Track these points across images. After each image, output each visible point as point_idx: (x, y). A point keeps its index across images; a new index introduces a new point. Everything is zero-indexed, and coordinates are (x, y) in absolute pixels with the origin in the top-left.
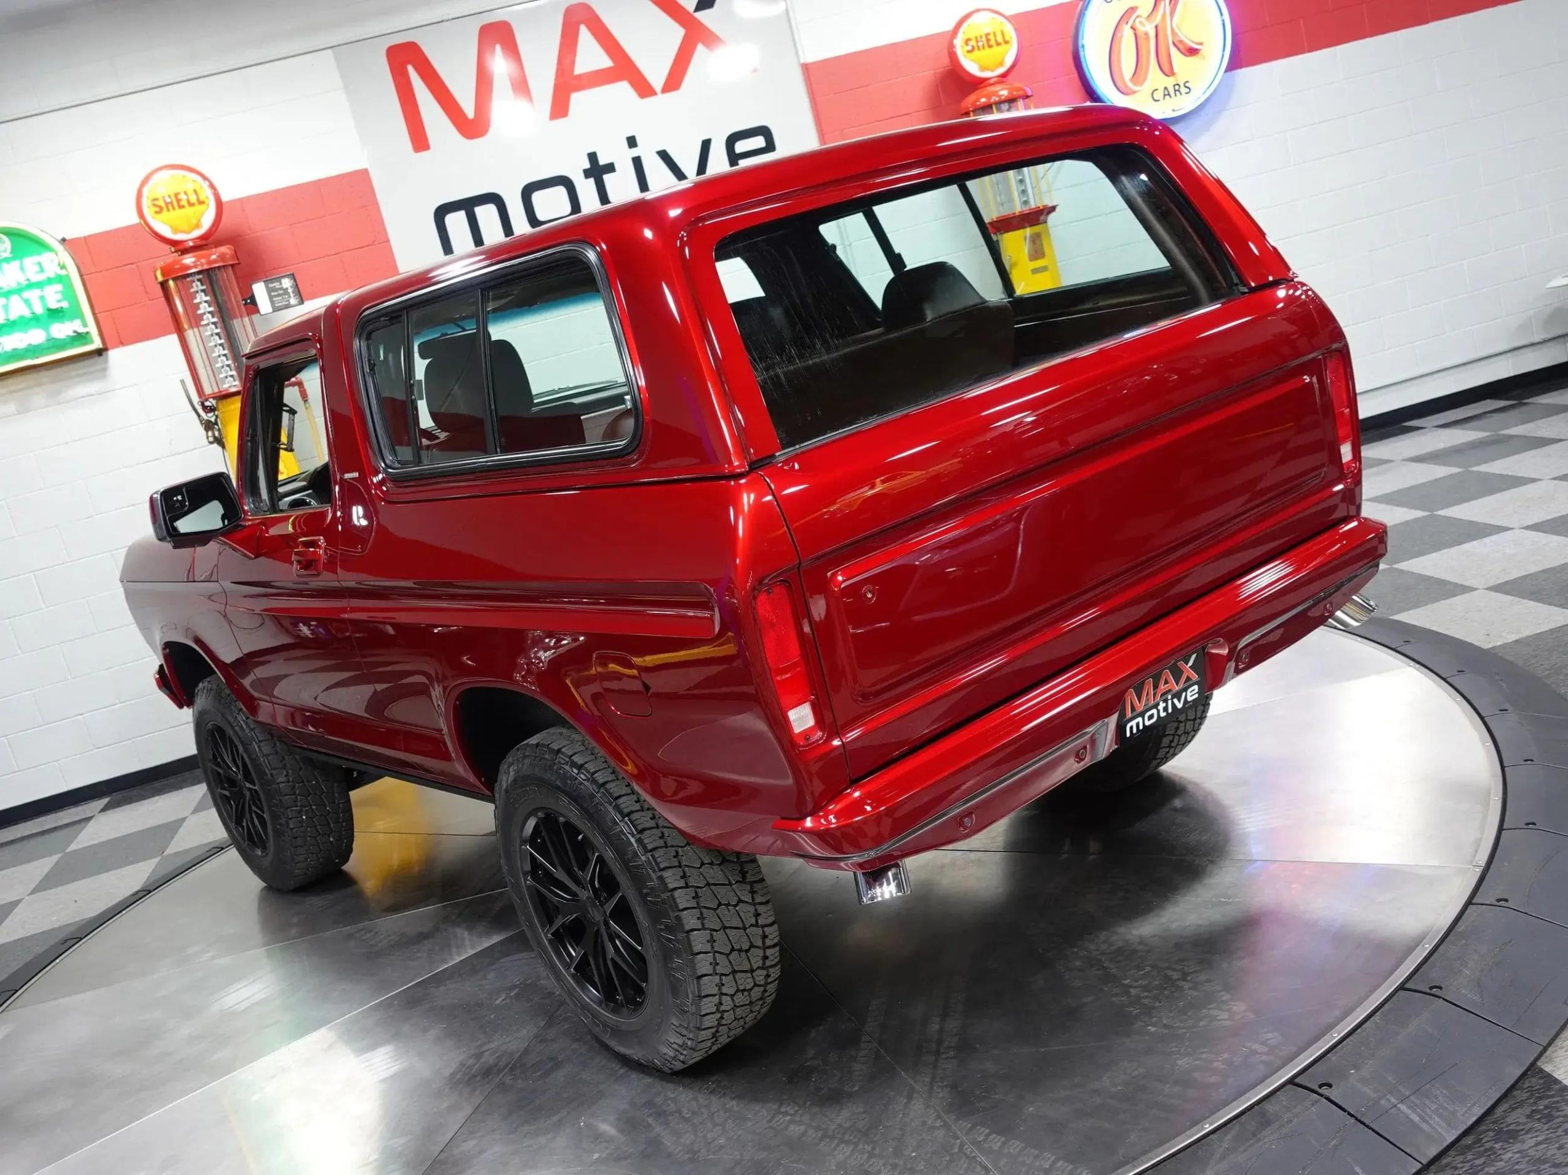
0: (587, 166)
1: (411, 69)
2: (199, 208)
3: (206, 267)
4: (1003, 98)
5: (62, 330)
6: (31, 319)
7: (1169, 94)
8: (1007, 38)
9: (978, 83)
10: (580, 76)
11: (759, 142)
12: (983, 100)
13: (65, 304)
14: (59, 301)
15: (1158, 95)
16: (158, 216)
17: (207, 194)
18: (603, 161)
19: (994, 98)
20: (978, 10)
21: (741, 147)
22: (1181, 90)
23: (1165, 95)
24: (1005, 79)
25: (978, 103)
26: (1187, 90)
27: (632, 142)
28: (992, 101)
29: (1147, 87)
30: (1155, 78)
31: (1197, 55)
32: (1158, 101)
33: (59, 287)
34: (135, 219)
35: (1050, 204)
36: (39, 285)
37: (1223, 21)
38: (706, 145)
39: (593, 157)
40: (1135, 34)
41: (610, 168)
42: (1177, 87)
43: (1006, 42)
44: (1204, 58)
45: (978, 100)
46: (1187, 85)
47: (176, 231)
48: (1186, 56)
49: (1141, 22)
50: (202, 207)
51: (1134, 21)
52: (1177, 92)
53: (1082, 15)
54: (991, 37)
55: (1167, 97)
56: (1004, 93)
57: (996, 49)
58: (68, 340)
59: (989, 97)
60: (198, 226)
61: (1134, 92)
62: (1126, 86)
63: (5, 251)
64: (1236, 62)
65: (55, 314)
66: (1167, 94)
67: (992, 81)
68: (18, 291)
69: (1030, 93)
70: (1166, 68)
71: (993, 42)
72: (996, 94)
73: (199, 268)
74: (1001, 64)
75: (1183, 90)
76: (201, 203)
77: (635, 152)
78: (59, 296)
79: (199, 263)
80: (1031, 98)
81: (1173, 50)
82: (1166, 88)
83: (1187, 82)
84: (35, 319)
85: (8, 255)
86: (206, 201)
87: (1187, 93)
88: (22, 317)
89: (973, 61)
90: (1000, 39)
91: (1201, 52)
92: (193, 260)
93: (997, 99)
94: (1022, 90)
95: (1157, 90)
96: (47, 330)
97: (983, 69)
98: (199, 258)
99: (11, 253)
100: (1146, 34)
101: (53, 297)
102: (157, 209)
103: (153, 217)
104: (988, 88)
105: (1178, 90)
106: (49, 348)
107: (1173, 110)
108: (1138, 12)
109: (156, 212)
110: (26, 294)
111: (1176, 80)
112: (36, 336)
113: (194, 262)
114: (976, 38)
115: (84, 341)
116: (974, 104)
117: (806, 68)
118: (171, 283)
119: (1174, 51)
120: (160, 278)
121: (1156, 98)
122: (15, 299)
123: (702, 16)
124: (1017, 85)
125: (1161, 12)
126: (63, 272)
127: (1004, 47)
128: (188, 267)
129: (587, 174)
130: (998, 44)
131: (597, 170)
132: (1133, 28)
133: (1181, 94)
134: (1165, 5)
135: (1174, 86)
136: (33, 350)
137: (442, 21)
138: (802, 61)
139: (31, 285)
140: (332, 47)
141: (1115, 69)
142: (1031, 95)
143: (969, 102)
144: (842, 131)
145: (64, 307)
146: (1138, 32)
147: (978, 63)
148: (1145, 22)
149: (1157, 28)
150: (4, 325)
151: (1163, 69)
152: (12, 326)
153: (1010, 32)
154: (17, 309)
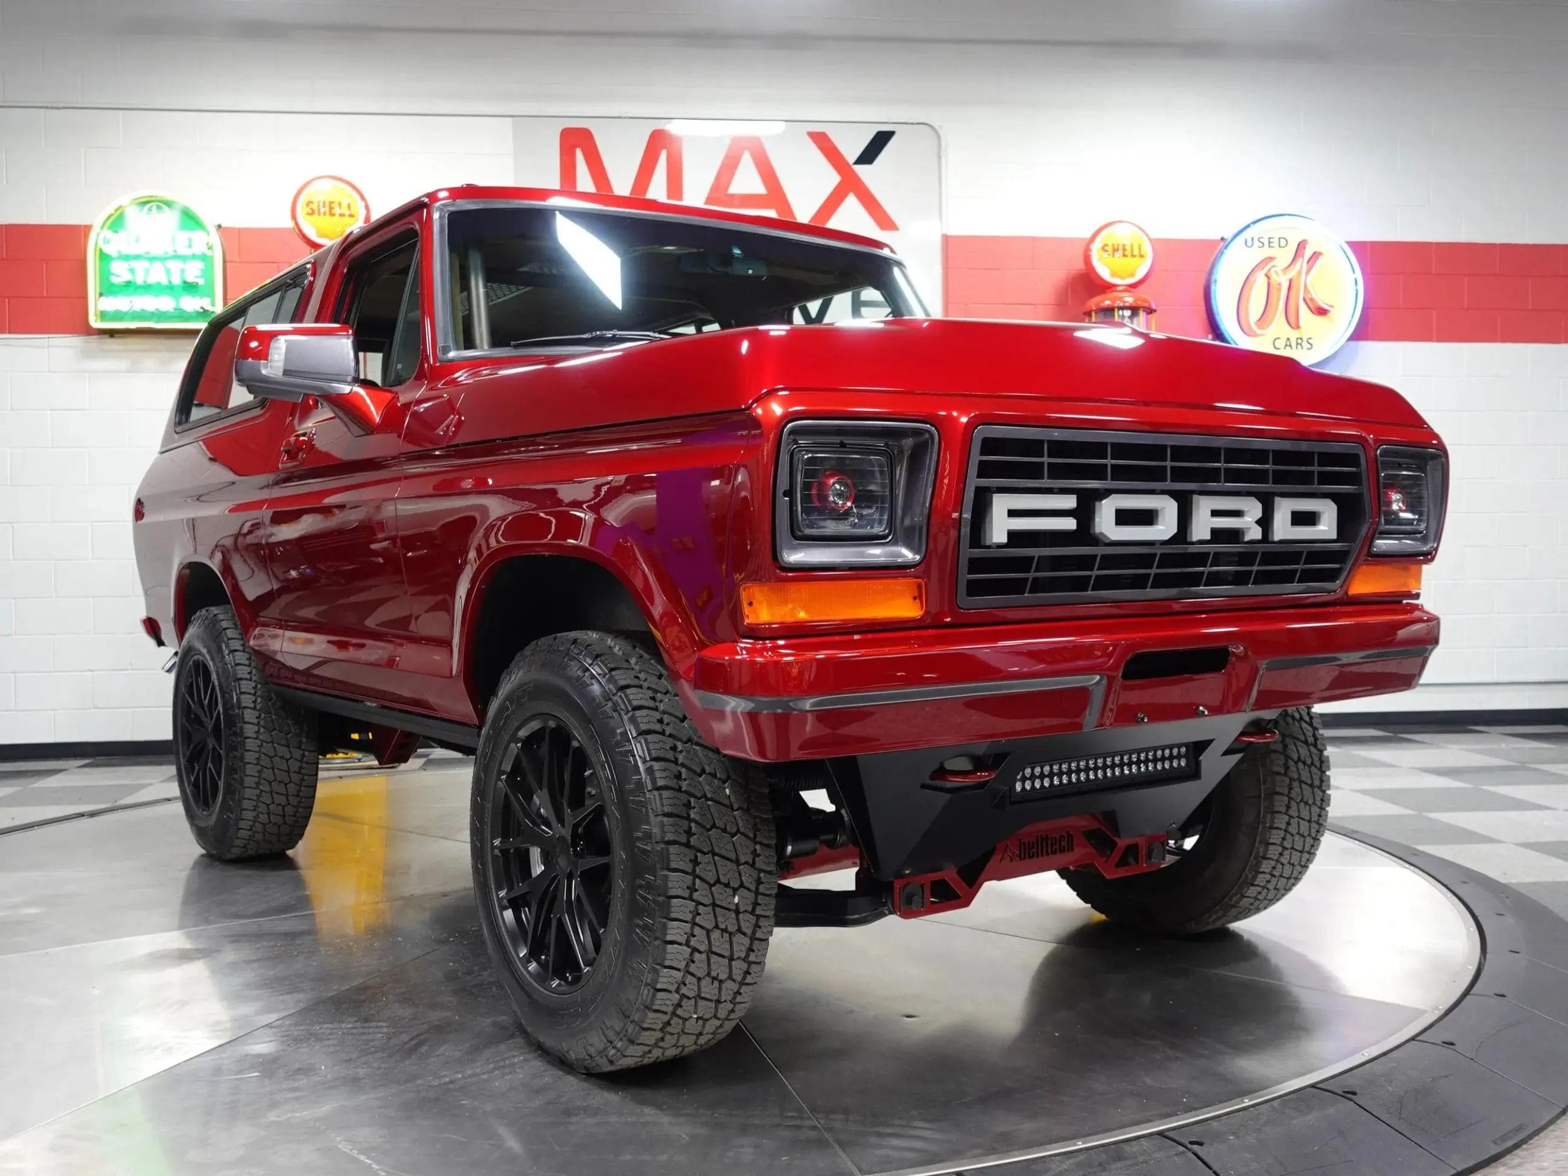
1: (579, 153)
2: (347, 220)
4: (1127, 304)
5: (191, 304)
6: (167, 287)
7: (1290, 346)
8: (1143, 253)
9: (1106, 287)
10: (733, 196)
12: (1108, 302)
13: (201, 282)
14: (197, 277)
15: (1279, 344)
16: (309, 217)
17: (359, 210)
19: (1118, 302)
20: (1120, 221)
22: (1303, 344)
23: (1286, 345)
24: (1132, 290)
25: (1102, 305)
26: (1309, 346)
28: (1116, 305)
29: (1270, 333)
30: (1279, 328)
31: (1326, 316)
32: (1279, 349)
33: (201, 265)
34: (287, 222)
36: (184, 258)
37: (1357, 290)
40: (1269, 284)
42: (1299, 341)
44: (1331, 320)
45: (1103, 301)
46: (1310, 341)
48: (1313, 313)
49: (1276, 273)
50: (352, 219)
51: (1269, 270)
52: (1299, 346)
53: (1221, 253)
54: (1128, 248)
55: (1288, 348)
56: (1129, 300)
57: (1129, 259)
58: (194, 315)
59: (1114, 300)
61: (1257, 335)
62: (1250, 328)
64: (1362, 332)
65: (190, 287)
66: (1288, 344)
67: (1119, 288)
68: (163, 259)
69: (1154, 307)
70: (1292, 319)
71: (1128, 252)
72: (1121, 299)
74: (1132, 275)
75: (1305, 344)
76: (351, 215)
78: (198, 273)
80: (1155, 314)
81: (1302, 305)
82: (1288, 339)
83: (1310, 338)
84: (170, 289)
86: (356, 217)
87: (1308, 349)
88: (159, 283)
89: (1106, 265)
90: (1136, 252)
91: (1331, 315)
93: (1121, 304)
94: (1149, 303)
95: (1279, 337)
96: (177, 300)
97: (1113, 275)
100: (1279, 285)
101: (193, 272)
102: (310, 211)
103: (304, 218)
104: (1115, 293)
105: (1300, 344)
106: (174, 317)
108: (1275, 262)
109: (308, 214)
110: (169, 263)
111: (1300, 333)
112: (166, 304)
114: (1113, 245)
116: (1098, 304)
117: (946, 240)
119: (1303, 307)
121: (1276, 346)
122: (158, 265)
123: (861, 170)
124: (1143, 297)
125: (1298, 268)
126: (209, 253)
127: (1137, 260)
130: (1133, 256)
132: (1268, 277)
133: (1302, 348)
135: (1297, 339)
136: (160, 315)
137: (620, 117)
138: (944, 232)
139: (177, 257)
140: (513, 117)
141: (1242, 309)
142: (1155, 311)
143: (1093, 303)
144: (967, 304)
145: (199, 284)
146: (1272, 281)
147: (1109, 268)
148: (1280, 273)
149: (1291, 281)
150: (140, 287)
151: (1290, 320)
152: (147, 288)
153: (1148, 250)
154: (157, 275)
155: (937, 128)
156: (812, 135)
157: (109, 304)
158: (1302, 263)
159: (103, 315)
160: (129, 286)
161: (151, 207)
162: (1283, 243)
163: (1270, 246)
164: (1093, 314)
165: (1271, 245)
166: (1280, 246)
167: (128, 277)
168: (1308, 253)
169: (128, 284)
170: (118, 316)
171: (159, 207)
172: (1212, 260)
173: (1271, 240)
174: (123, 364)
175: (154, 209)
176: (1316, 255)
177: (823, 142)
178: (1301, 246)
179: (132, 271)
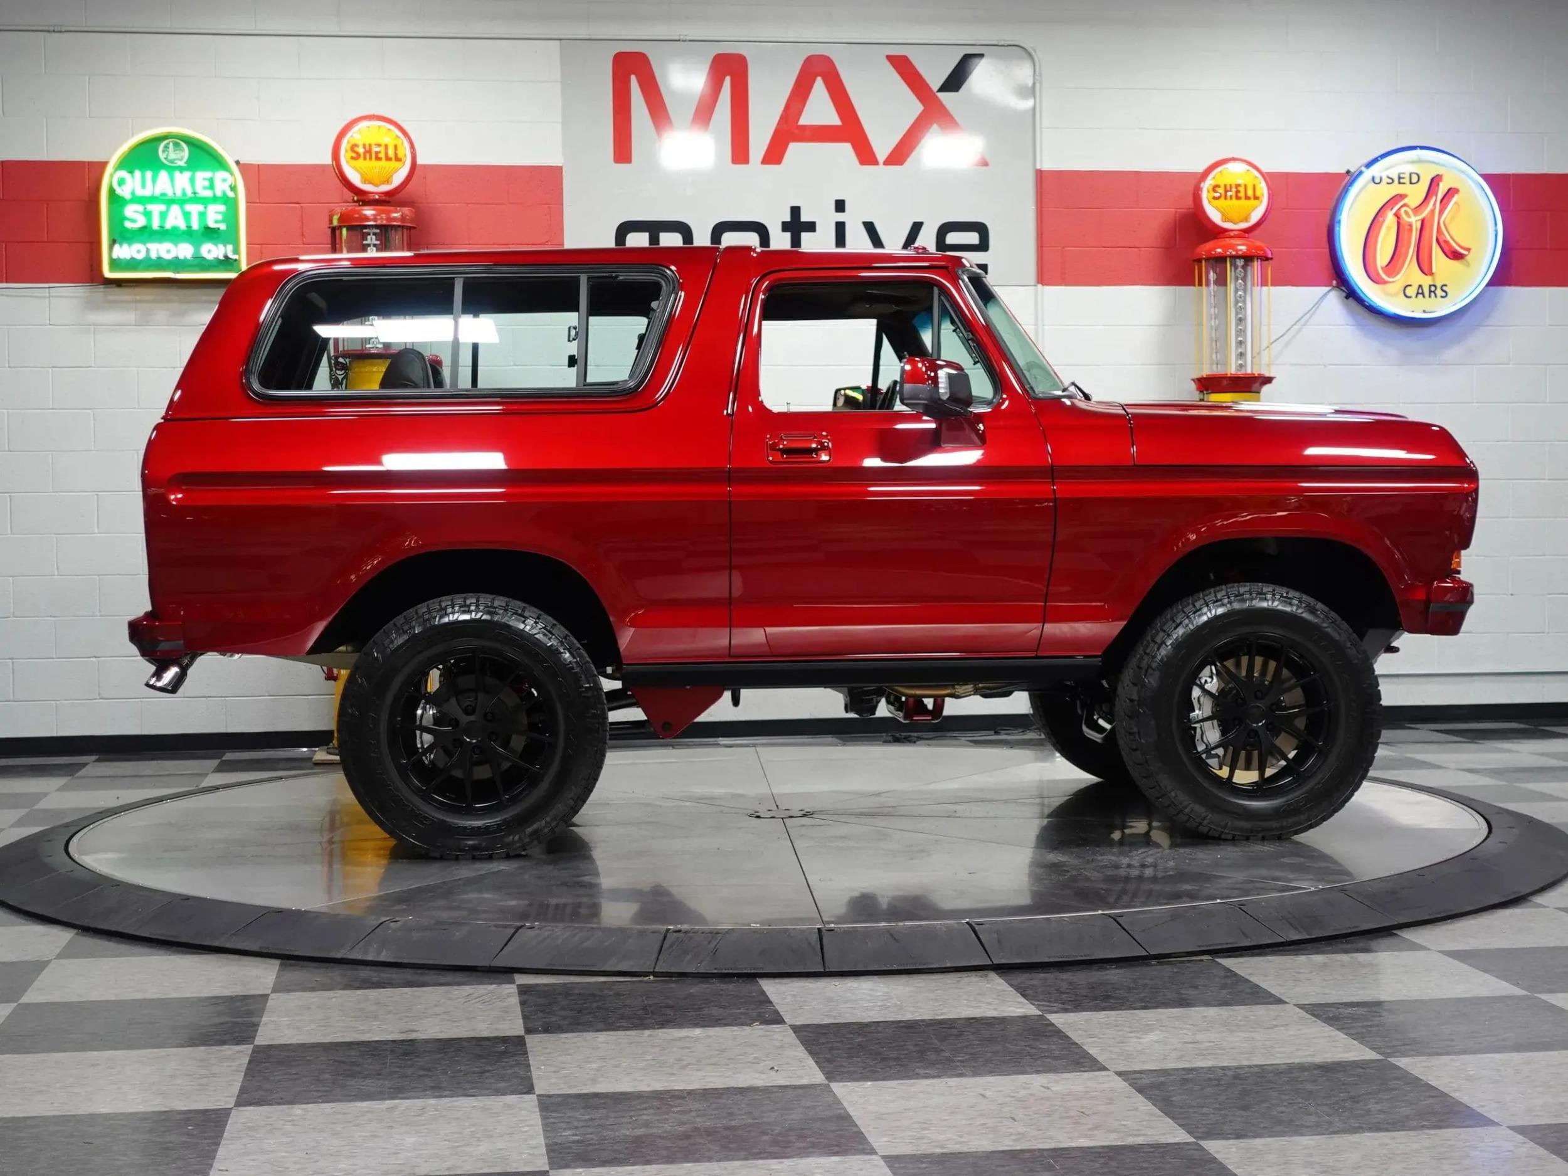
0: (788, 219)
1: (634, 80)
2: (394, 164)
3: (384, 222)
4: (1240, 253)
5: (212, 251)
6: (184, 232)
7: (1422, 293)
8: (1258, 194)
9: (1218, 233)
10: (804, 127)
11: (973, 238)
12: (1219, 250)
13: (223, 227)
14: (216, 222)
15: (1409, 291)
16: (352, 162)
17: (405, 151)
18: (805, 217)
19: (1230, 251)
20: (1234, 159)
21: (952, 238)
22: (1437, 292)
23: (1418, 293)
24: (1247, 235)
25: (1213, 252)
26: (1444, 294)
27: (840, 206)
28: (1228, 253)
29: (1400, 279)
30: (1411, 273)
31: (1463, 260)
32: (1410, 297)
33: (222, 208)
34: (327, 160)
35: (1267, 375)
36: (204, 201)
37: (1496, 232)
38: (917, 227)
39: (795, 211)
40: (1399, 223)
41: (811, 227)
42: (1433, 289)
43: (1256, 198)
44: (1468, 265)
45: (1214, 248)
46: (1444, 288)
47: (365, 181)
49: (1406, 212)
50: (398, 164)
51: (1400, 209)
52: (1432, 294)
53: (1346, 190)
54: (1242, 189)
55: (1420, 296)
56: (1242, 247)
57: (1243, 202)
58: (215, 263)
59: (1225, 248)
60: (388, 181)
61: (1385, 282)
62: (1378, 274)
63: (181, 160)
64: (1503, 276)
65: (210, 233)
66: (1420, 292)
67: (1232, 234)
68: (182, 201)
69: (1270, 256)
70: (1425, 265)
71: (1242, 194)
72: (1233, 247)
73: (379, 222)
74: (1246, 219)
75: (1439, 292)
76: (398, 159)
77: (840, 217)
78: (220, 217)
79: (379, 217)
80: (1270, 261)
82: (1420, 286)
83: (1445, 285)
84: (188, 235)
85: (182, 163)
86: (403, 160)
87: (1442, 297)
88: (175, 228)
89: (1217, 208)
90: (1250, 193)
91: (1466, 258)
92: (373, 212)
93: (1234, 253)
94: (1264, 251)
95: (1410, 285)
96: (197, 248)
97: (1225, 219)
98: (380, 213)
99: (185, 163)
100: (1411, 225)
101: (214, 216)
102: (354, 155)
103: (347, 162)
104: (1227, 239)
105: (1434, 292)
106: (193, 266)
107: (1424, 312)
108: (1406, 201)
109: (352, 158)
110: (189, 207)
111: (1434, 280)
112: (185, 251)
113: (373, 215)
114: (1225, 186)
115: (230, 267)
116: (1208, 252)
117: (1040, 175)
118: (344, 231)
119: (1436, 249)
120: (335, 223)
121: (1408, 294)
122: (175, 210)
123: (945, 97)
124: (1258, 243)
125: (1430, 206)
126: (231, 194)
127: (1253, 202)
128: (367, 218)
129: (786, 227)
130: (1247, 198)
131: (796, 225)
132: (1397, 215)
133: (1436, 296)
134: (1436, 201)
135: (1430, 286)
136: (177, 264)
137: (679, 40)
138: (1038, 167)
139: (196, 199)
140: (560, 39)
141: (1369, 253)
142: (1272, 259)
143: (1204, 249)
144: (1063, 248)
145: (221, 229)
146: (1401, 221)
147: (1221, 212)
148: (1410, 212)
149: (1423, 221)
150: (156, 232)
151: (1422, 266)
152: (163, 234)
153: (1263, 189)
154: (175, 219)
155: (1030, 50)
156: (890, 58)
157: (123, 252)
158: (1434, 202)
159: (115, 264)
160: (145, 233)
161: (168, 144)
162: (1414, 179)
163: (1399, 183)
164: (1203, 262)
165: (1402, 181)
166: (1411, 183)
167: (141, 222)
168: (1443, 188)
169: (143, 229)
170: (132, 264)
171: (176, 145)
172: (1336, 196)
173: (1402, 176)
174: (130, 316)
175: (171, 145)
176: (1451, 192)
177: (903, 66)
178: (1435, 181)
179: (147, 214)
